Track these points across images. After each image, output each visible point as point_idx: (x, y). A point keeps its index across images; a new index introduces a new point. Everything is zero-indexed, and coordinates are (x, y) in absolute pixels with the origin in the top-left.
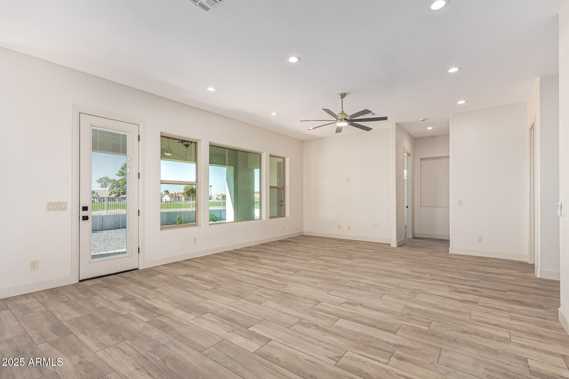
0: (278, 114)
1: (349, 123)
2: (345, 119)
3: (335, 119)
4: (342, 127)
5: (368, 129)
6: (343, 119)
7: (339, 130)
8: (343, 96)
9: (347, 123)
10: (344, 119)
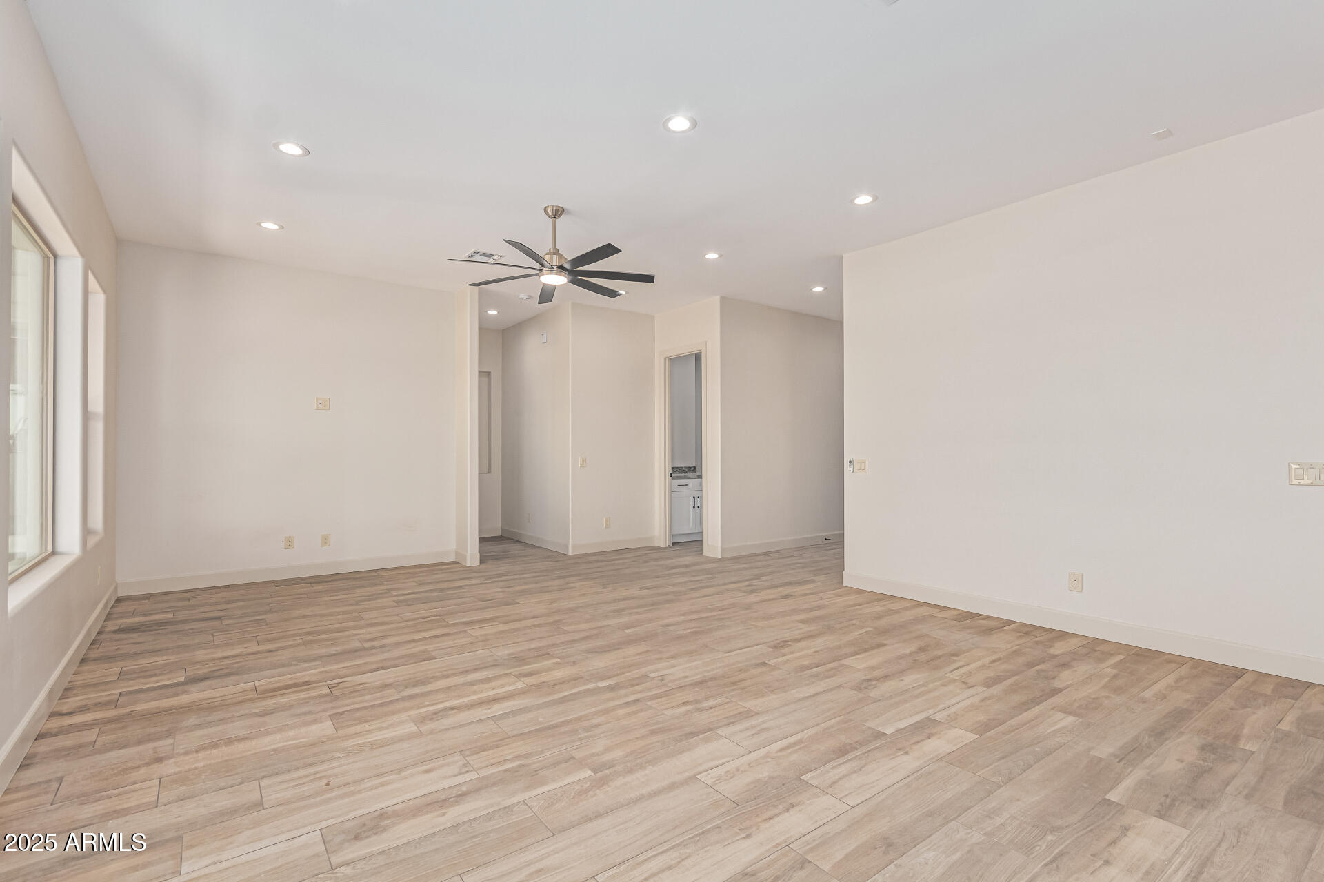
0: (283, 228)
1: (571, 277)
2: (561, 267)
3: (538, 266)
4: (555, 287)
5: (613, 294)
6: (555, 267)
7: (547, 295)
8: (558, 213)
9: (565, 277)
10: (558, 267)
